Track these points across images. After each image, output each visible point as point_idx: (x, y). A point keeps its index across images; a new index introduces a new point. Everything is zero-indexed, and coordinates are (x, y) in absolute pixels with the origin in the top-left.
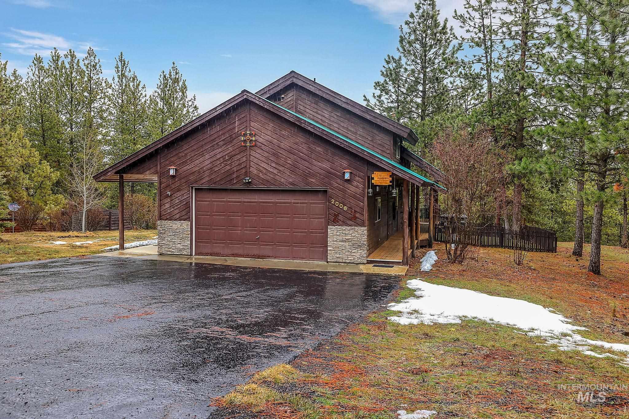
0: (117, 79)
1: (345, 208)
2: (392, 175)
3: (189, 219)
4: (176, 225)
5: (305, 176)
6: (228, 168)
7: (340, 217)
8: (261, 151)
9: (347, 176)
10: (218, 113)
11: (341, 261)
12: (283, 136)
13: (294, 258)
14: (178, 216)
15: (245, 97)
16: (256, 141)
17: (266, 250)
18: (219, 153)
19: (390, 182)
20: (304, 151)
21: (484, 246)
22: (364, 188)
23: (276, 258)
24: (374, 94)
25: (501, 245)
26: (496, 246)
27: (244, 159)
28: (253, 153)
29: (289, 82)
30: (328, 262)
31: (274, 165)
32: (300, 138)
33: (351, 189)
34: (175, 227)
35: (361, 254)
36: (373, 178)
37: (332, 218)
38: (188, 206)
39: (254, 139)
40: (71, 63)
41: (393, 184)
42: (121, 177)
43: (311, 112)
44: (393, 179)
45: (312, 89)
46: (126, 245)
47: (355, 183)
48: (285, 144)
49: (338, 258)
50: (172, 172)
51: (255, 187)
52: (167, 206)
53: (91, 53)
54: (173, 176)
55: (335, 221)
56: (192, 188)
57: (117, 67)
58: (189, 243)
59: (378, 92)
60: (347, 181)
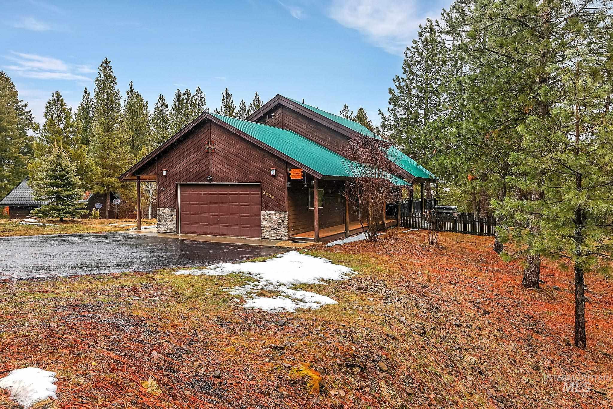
1: (273, 197)
2: (303, 172)
3: (175, 206)
4: (168, 211)
5: (246, 174)
6: (198, 169)
7: (270, 204)
8: (219, 156)
9: (273, 173)
10: (189, 129)
11: (270, 238)
12: (231, 144)
13: (242, 236)
14: (168, 205)
15: (205, 116)
16: (214, 148)
17: (224, 230)
18: (192, 158)
19: (302, 176)
20: (245, 155)
21: (442, 231)
22: (284, 182)
23: (230, 235)
24: (389, 108)
25: (455, 230)
26: (451, 231)
27: (208, 162)
28: (213, 157)
29: (276, 103)
30: (262, 239)
31: (226, 166)
32: (242, 145)
33: (277, 183)
34: (167, 212)
35: (283, 233)
36: (290, 174)
37: (264, 205)
38: (175, 198)
39: (213, 147)
40: (188, 100)
41: (304, 178)
42: (138, 178)
43: (294, 126)
44: (304, 174)
46: (142, 227)
47: (279, 178)
48: (233, 150)
49: (268, 235)
50: (164, 173)
51: (215, 183)
52: (162, 197)
53: (199, 91)
54: (165, 176)
55: (266, 207)
56: (177, 185)
57: (223, 100)
58: (176, 224)
59: (391, 107)
60: (274, 176)
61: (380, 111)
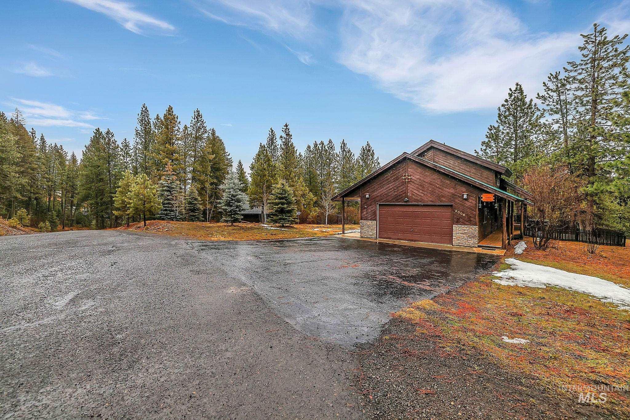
0: (341, 152)
1: (464, 215)
2: (495, 196)
3: (376, 220)
4: (369, 223)
5: (439, 197)
6: (396, 193)
7: (461, 220)
8: (414, 184)
9: (465, 197)
10: (390, 165)
11: (461, 245)
12: (426, 176)
13: (432, 242)
14: (370, 218)
15: (405, 156)
16: (411, 178)
17: (416, 237)
18: (391, 185)
19: (494, 199)
20: (439, 183)
21: (563, 240)
22: (476, 205)
23: (422, 241)
24: (481, 149)
25: (577, 240)
26: (572, 240)
27: (405, 189)
28: (409, 185)
29: (429, 146)
30: (453, 245)
31: (421, 191)
32: (436, 176)
33: (468, 204)
34: (368, 223)
35: (474, 241)
36: (482, 198)
37: (455, 220)
38: (375, 213)
39: (410, 178)
40: (322, 147)
41: (495, 201)
42: (343, 199)
43: (443, 162)
45: (442, 149)
46: (346, 232)
47: (470, 201)
48: (428, 180)
49: (459, 243)
50: (367, 196)
51: (410, 203)
52: (365, 213)
53: (330, 142)
54: (368, 198)
55: (458, 222)
56: (377, 204)
57: (341, 147)
58: (376, 232)
59: (484, 148)
60: (465, 199)
61: (475, 150)
